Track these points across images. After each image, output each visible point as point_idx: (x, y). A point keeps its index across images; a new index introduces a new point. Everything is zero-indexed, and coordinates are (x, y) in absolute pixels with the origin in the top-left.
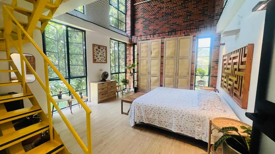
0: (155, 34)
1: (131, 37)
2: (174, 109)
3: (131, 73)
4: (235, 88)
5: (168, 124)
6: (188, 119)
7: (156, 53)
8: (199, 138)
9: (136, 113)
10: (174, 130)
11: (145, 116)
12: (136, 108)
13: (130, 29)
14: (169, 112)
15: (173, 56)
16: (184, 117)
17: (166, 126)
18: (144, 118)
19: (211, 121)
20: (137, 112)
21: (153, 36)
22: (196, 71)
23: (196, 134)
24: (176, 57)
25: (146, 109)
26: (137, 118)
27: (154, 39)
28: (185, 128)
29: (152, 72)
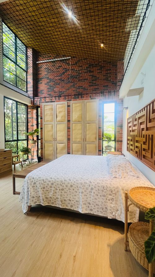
0: (61, 97)
1: (34, 99)
2: (81, 180)
3: (33, 140)
4: (144, 150)
5: (73, 202)
6: (99, 193)
7: (62, 117)
8: (113, 217)
9: (29, 193)
10: (82, 210)
11: (43, 196)
12: (31, 185)
13: (32, 89)
14: (74, 186)
15: (80, 120)
16: (93, 191)
17: (72, 206)
18: (41, 198)
19: (126, 194)
20: (32, 190)
21: (59, 98)
22: (103, 136)
23: (109, 211)
24: (83, 120)
25: (44, 185)
26: (32, 199)
27: (60, 101)
28: (95, 205)
29: (58, 138)
